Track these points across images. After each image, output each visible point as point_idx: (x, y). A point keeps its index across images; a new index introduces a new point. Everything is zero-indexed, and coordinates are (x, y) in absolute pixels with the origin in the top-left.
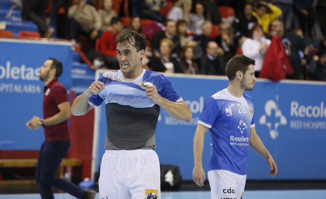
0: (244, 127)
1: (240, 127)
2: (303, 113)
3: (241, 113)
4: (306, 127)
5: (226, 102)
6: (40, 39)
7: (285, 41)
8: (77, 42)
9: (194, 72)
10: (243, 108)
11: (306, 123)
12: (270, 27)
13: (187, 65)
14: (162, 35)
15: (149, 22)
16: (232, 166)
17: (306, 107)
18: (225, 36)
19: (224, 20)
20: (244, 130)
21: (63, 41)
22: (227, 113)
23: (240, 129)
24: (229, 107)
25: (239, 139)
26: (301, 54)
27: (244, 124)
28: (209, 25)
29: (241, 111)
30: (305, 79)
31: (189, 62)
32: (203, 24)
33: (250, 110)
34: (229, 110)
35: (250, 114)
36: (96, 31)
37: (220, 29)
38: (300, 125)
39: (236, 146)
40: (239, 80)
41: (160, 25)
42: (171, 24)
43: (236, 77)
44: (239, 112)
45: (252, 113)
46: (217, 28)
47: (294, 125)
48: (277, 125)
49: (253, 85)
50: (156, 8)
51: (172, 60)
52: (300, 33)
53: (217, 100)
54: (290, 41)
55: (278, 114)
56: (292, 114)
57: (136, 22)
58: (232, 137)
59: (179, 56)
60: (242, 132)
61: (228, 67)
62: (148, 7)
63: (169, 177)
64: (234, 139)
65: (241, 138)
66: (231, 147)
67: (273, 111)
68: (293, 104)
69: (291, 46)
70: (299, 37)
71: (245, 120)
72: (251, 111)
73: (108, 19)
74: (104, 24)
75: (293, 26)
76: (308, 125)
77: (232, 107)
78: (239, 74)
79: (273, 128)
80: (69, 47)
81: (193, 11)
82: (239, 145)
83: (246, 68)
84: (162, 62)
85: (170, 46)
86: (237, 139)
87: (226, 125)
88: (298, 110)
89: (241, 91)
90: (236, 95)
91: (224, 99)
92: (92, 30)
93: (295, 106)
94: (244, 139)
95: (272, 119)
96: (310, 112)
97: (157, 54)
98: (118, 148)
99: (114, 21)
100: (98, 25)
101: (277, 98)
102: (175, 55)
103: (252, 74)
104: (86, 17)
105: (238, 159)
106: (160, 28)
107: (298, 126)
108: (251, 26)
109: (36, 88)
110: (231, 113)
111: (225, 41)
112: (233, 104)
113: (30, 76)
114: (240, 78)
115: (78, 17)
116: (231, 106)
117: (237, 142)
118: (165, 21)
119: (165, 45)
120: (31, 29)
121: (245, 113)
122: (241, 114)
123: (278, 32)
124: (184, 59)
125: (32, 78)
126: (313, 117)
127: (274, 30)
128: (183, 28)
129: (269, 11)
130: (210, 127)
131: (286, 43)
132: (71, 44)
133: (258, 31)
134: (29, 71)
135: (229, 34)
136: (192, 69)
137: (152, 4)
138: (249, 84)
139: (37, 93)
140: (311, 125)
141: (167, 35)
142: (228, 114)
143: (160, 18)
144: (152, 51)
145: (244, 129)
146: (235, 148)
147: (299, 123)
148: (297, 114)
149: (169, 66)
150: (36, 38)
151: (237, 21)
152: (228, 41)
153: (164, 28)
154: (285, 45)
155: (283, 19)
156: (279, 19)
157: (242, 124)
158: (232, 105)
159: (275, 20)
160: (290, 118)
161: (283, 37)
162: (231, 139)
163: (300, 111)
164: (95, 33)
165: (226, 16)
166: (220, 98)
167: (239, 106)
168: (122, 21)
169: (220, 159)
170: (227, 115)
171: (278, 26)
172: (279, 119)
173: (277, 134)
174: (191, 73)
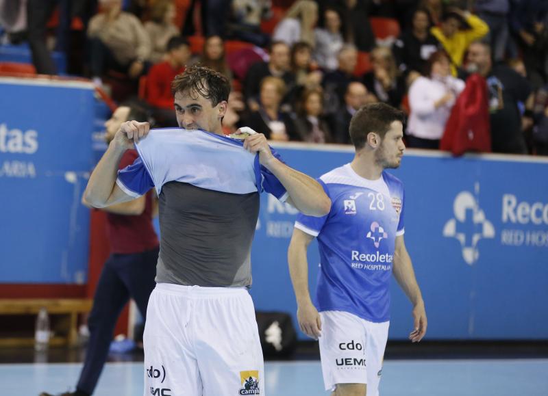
0: (381, 235)
1: (372, 236)
2: (524, 216)
3: (375, 209)
4: (530, 242)
5: (346, 188)
6: (34, 77)
7: (493, 81)
8: (104, 81)
9: (322, 140)
10: (379, 201)
11: (531, 234)
12: (466, 56)
13: (309, 126)
14: (263, 71)
15: (240, 46)
16: (354, 305)
17: (531, 205)
18: (381, 73)
19: (380, 42)
20: (381, 240)
21: (77, 80)
22: (346, 208)
23: (374, 238)
24: (351, 197)
25: (369, 258)
26: (522, 107)
27: (381, 230)
28: (351, 53)
29: (375, 205)
30: (530, 153)
31: (314, 120)
32: (341, 50)
33: (394, 203)
34: (349, 203)
35: (394, 211)
36: (139, 62)
37: (373, 59)
38: (519, 238)
39: (362, 270)
40: (373, 148)
41: (259, 51)
42: (280, 50)
43: (366, 144)
44: (371, 208)
45: (398, 209)
46: (366, 58)
47: (507, 237)
48: (476, 238)
49: (399, 159)
50: (254, 19)
51: (282, 117)
52: (520, 67)
53: (328, 184)
54: (503, 82)
55: (479, 217)
56: (505, 218)
57: (215, 45)
58: (355, 254)
59: (294, 110)
60: (377, 245)
61: (353, 124)
62: (236, 18)
63: (274, 334)
64: (358, 257)
65: (375, 256)
66: (352, 271)
67: (469, 213)
68: (506, 199)
69: (505, 93)
70: (518, 75)
71: (382, 222)
72: (395, 205)
73: (162, 42)
74: (156, 50)
75: (508, 55)
76: (534, 238)
77: (358, 198)
78: (373, 138)
79: (469, 243)
80: (89, 92)
81: (321, 23)
82: (368, 267)
83: (386, 127)
84: (265, 119)
85: (279, 91)
86: (365, 257)
87: (346, 231)
88: (515, 211)
89: (377, 170)
90: (367, 175)
91: (342, 183)
92: (133, 60)
93: (509, 203)
94: (381, 258)
95: (467, 226)
96: (539, 213)
97: (254, 106)
98: (184, 281)
99: (173, 44)
100: (144, 52)
101: (477, 187)
102: (287, 108)
103: (398, 138)
104: (121, 36)
105: (367, 293)
106: (259, 57)
107: (516, 241)
108: (426, 51)
109: (27, 167)
110: (354, 209)
111: (381, 81)
112: (360, 192)
113: (15, 145)
114: (375, 146)
115: (105, 37)
116: (355, 196)
117: (365, 263)
118: (268, 44)
119: (271, 88)
120: (19, 58)
121: (382, 209)
122: (374, 211)
123: (480, 66)
124: (304, 114)
125: (19, 148)
126: (543, 223)
127: (472, 61)
128: (303, 58)
129: (465, 27)
130: (315, 234)
131: (495, 87)
132: (93, 85)
133: (441, 63)
134: (15, 137)
135: (388, 70)
136: (318, 133)
137: (244, 11)
138: (392, 157)
139: (28, 177)
140: (540, 238)
141: (273, 70)
142: (348, 210)
143: (259, 38)
144: (244, 100)
145: (380, 238)
146: (359, 273)
147: (516, 235)
148: (513, 219)
149: (277, 127)
150: (28, 74)
151: (400, 44)
152: (387, 81)
153: (266, 58)
154: (492, 89)
155: (491, 41)
156: (483, 41)
157: (377, 229)
158: (358, 194)
159: (474, 42)
160: (499, 226)
161: (489, 75)
162: (353, 256)
163: (520, 212)
164: (137, 67)
165: (384, 36)
166: (334, 182)
167: (372, 196)
168: (188, 44)
169: (332, 292)
170: (347, 213)
171: (481, 53)
172: (480, 228)
173: (477, 255)
174: (317, 141)
